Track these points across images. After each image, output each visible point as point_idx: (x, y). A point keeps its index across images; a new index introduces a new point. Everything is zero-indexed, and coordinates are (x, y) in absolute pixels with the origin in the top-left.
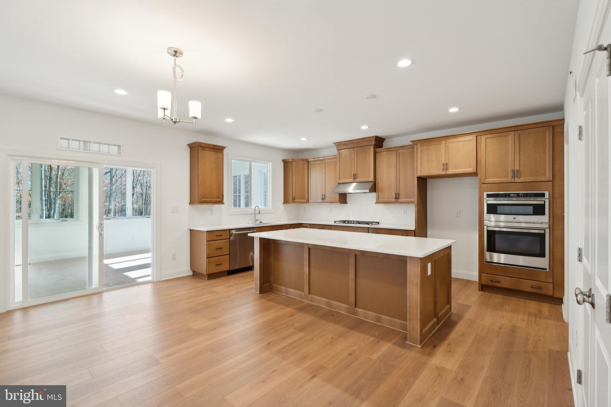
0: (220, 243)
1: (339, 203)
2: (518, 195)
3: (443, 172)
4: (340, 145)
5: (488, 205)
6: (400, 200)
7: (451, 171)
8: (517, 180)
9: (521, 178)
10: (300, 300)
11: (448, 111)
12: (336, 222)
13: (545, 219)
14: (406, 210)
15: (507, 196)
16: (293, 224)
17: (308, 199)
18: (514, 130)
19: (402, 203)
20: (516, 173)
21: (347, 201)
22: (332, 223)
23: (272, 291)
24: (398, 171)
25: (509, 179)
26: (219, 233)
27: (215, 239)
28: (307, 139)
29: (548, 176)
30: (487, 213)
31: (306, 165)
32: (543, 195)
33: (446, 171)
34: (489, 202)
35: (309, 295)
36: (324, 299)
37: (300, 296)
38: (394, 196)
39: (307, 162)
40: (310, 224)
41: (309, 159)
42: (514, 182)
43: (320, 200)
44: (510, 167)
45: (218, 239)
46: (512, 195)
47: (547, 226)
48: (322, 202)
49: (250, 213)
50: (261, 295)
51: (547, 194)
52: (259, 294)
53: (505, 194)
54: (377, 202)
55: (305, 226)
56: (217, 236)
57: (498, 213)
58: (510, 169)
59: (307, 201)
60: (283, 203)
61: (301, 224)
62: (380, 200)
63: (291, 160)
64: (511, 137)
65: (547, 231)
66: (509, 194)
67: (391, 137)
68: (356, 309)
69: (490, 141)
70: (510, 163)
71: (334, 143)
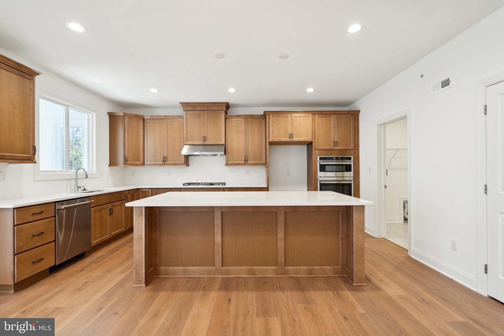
0: (39, 226)
1: (185, 165)
2: (337, 158)
3: (289, 139)
4: (187, 106)
5: (320, 165)
6: (249, 162)
7: (295, 139)
8: (336, 148)
9: (339, 147)
10: (210, 277)
11: (306, 91)
12: (185, 185)
13: (352, 173)
14: (249, 171)
15: (331, 159)
16: (131, 190)
17: (143, 161)
18: (334, 114)
19: (250, 164)
20: (335, 143)
21: (190, 163)
22: (181, 186)
23: (159, 277)
24: (247, 136)
25: (332, 147)
26: (37, 210)
27: (31, 220)
28: (159, 91)
29: (352, 146)
30: (320, 171)
31: (141, 123)
32: (350, 159)
33: (292, 139)
34: (321, 163)
35: (223, 268)
36: (244, 268)
37: (209, 272)
38: (243, 158)
39: (143, 119)
40: (152, 189)
41: (145, 116)
42: (335, 150)
43: (161, 162)
44: (332, 139)
45: (34, 219)
46: (334, 158)
47: (352, 178)
48: (163, 164)
49: (69, 177)
50: (149, 287)
51: (352, 157)
52: (146, 286)
53: (330, 157)
54: (227, 164)
55: (144, 191)
56: (33, 214)
57: (326, 171)
58: (332, 140)
59: (143, 164)
60: (109, 166)
61: (138, 189)
62: (230, 162)
63: (122, 114)
64: (333, 118)
65: (353, 181)
66: (332, 157)
67: (236, 106)
68: (286, 268)
69: (320, 119)
70: (332, 136)
71: (181, 103)
